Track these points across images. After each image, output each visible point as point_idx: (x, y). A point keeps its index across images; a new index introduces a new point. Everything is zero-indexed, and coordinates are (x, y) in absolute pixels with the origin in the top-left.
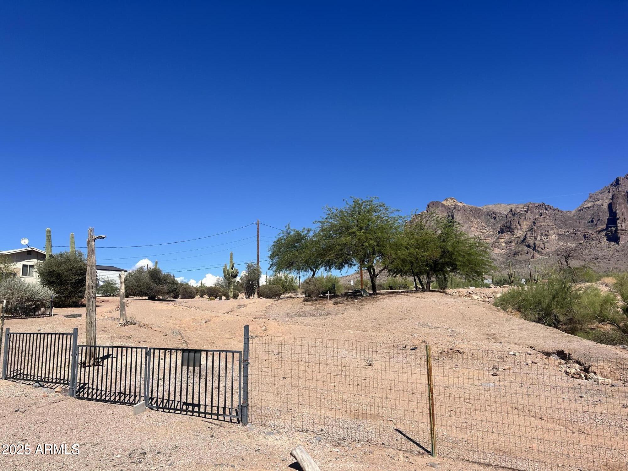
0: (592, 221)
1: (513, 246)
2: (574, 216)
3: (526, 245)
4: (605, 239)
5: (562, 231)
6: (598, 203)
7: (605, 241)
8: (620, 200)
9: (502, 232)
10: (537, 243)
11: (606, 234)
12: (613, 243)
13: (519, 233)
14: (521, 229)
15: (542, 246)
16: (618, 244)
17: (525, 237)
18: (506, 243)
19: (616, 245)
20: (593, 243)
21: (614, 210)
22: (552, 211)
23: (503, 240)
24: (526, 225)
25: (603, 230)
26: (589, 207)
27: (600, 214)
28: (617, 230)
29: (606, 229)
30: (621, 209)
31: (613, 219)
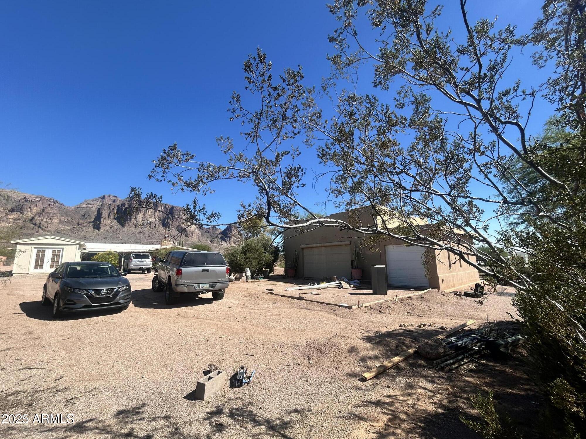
0: (84, 216)
1: (21, 223)
2: (72, 210)
3: (32, 224)
5: (63, 219)
6: (90, 206)
7: (91, 228)
8: (105, 208)
9: (12, 210)
10: (42, 223)
11: (93, 225)
12: (96, 230)
13: (28, 214)
14: (31, 212)
15: (46, 225)
16: (99, 231)
17: (33, 218)
18: (14, 220)
20: (84, 229)
21: (100, 212)
22: (58, 204)
23: (12, 217)
24: (35, 210)
25: (91, 222)
26: (84, 207)
27: (90, 212)
28: (100, 223)
29: (94, 222)
30: (105, 213)
31: (99, 217)
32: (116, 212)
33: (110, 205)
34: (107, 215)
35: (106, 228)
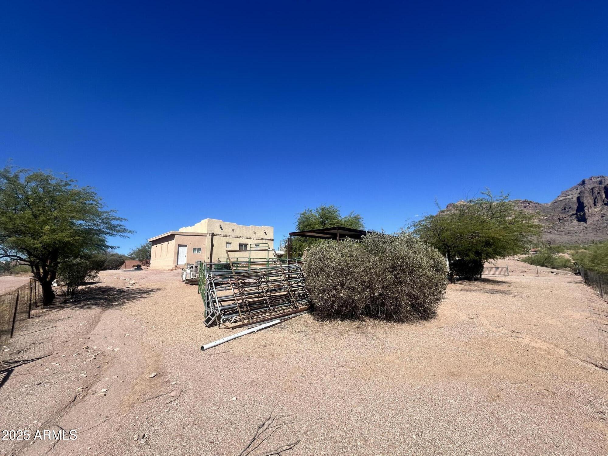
0: (565, 209)
2: (550, 207)
4: (576, 220)
6: (569, 197)
7: (575, 222)
8: (586, 195)
11: (576, 217)
12: (582, 223)
16: (586, 223)
19: (585, 224)
20: (566, 223)
21: (581, 201)
22: (532, 204)
25: (573, 215)
26: (562, 200)
27: (571, 204)
28: (584, 214)
29: (576, 214)
30: (588, 200)
31: (581, 207)
32: (604, 196)
33: (593, 189)
34: (592, 202)
35: (596, 218)
